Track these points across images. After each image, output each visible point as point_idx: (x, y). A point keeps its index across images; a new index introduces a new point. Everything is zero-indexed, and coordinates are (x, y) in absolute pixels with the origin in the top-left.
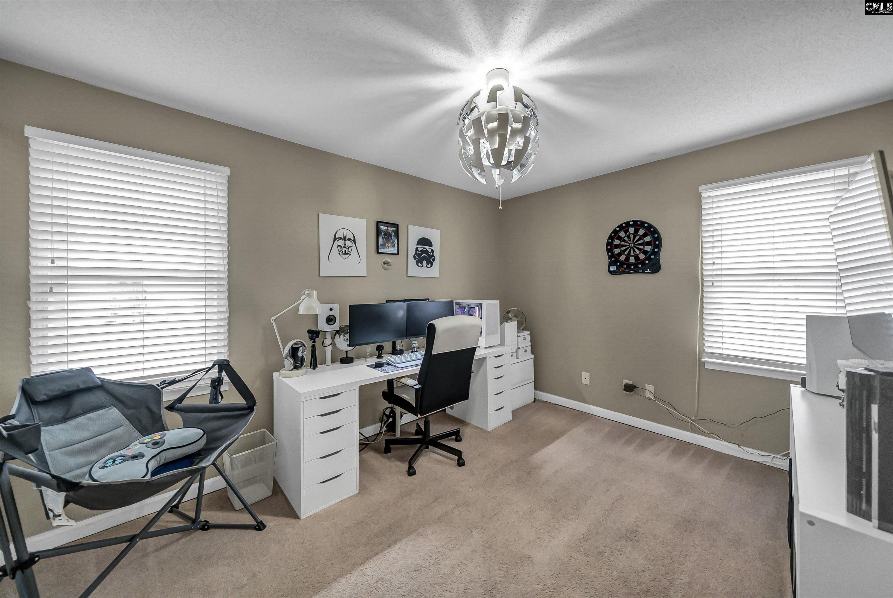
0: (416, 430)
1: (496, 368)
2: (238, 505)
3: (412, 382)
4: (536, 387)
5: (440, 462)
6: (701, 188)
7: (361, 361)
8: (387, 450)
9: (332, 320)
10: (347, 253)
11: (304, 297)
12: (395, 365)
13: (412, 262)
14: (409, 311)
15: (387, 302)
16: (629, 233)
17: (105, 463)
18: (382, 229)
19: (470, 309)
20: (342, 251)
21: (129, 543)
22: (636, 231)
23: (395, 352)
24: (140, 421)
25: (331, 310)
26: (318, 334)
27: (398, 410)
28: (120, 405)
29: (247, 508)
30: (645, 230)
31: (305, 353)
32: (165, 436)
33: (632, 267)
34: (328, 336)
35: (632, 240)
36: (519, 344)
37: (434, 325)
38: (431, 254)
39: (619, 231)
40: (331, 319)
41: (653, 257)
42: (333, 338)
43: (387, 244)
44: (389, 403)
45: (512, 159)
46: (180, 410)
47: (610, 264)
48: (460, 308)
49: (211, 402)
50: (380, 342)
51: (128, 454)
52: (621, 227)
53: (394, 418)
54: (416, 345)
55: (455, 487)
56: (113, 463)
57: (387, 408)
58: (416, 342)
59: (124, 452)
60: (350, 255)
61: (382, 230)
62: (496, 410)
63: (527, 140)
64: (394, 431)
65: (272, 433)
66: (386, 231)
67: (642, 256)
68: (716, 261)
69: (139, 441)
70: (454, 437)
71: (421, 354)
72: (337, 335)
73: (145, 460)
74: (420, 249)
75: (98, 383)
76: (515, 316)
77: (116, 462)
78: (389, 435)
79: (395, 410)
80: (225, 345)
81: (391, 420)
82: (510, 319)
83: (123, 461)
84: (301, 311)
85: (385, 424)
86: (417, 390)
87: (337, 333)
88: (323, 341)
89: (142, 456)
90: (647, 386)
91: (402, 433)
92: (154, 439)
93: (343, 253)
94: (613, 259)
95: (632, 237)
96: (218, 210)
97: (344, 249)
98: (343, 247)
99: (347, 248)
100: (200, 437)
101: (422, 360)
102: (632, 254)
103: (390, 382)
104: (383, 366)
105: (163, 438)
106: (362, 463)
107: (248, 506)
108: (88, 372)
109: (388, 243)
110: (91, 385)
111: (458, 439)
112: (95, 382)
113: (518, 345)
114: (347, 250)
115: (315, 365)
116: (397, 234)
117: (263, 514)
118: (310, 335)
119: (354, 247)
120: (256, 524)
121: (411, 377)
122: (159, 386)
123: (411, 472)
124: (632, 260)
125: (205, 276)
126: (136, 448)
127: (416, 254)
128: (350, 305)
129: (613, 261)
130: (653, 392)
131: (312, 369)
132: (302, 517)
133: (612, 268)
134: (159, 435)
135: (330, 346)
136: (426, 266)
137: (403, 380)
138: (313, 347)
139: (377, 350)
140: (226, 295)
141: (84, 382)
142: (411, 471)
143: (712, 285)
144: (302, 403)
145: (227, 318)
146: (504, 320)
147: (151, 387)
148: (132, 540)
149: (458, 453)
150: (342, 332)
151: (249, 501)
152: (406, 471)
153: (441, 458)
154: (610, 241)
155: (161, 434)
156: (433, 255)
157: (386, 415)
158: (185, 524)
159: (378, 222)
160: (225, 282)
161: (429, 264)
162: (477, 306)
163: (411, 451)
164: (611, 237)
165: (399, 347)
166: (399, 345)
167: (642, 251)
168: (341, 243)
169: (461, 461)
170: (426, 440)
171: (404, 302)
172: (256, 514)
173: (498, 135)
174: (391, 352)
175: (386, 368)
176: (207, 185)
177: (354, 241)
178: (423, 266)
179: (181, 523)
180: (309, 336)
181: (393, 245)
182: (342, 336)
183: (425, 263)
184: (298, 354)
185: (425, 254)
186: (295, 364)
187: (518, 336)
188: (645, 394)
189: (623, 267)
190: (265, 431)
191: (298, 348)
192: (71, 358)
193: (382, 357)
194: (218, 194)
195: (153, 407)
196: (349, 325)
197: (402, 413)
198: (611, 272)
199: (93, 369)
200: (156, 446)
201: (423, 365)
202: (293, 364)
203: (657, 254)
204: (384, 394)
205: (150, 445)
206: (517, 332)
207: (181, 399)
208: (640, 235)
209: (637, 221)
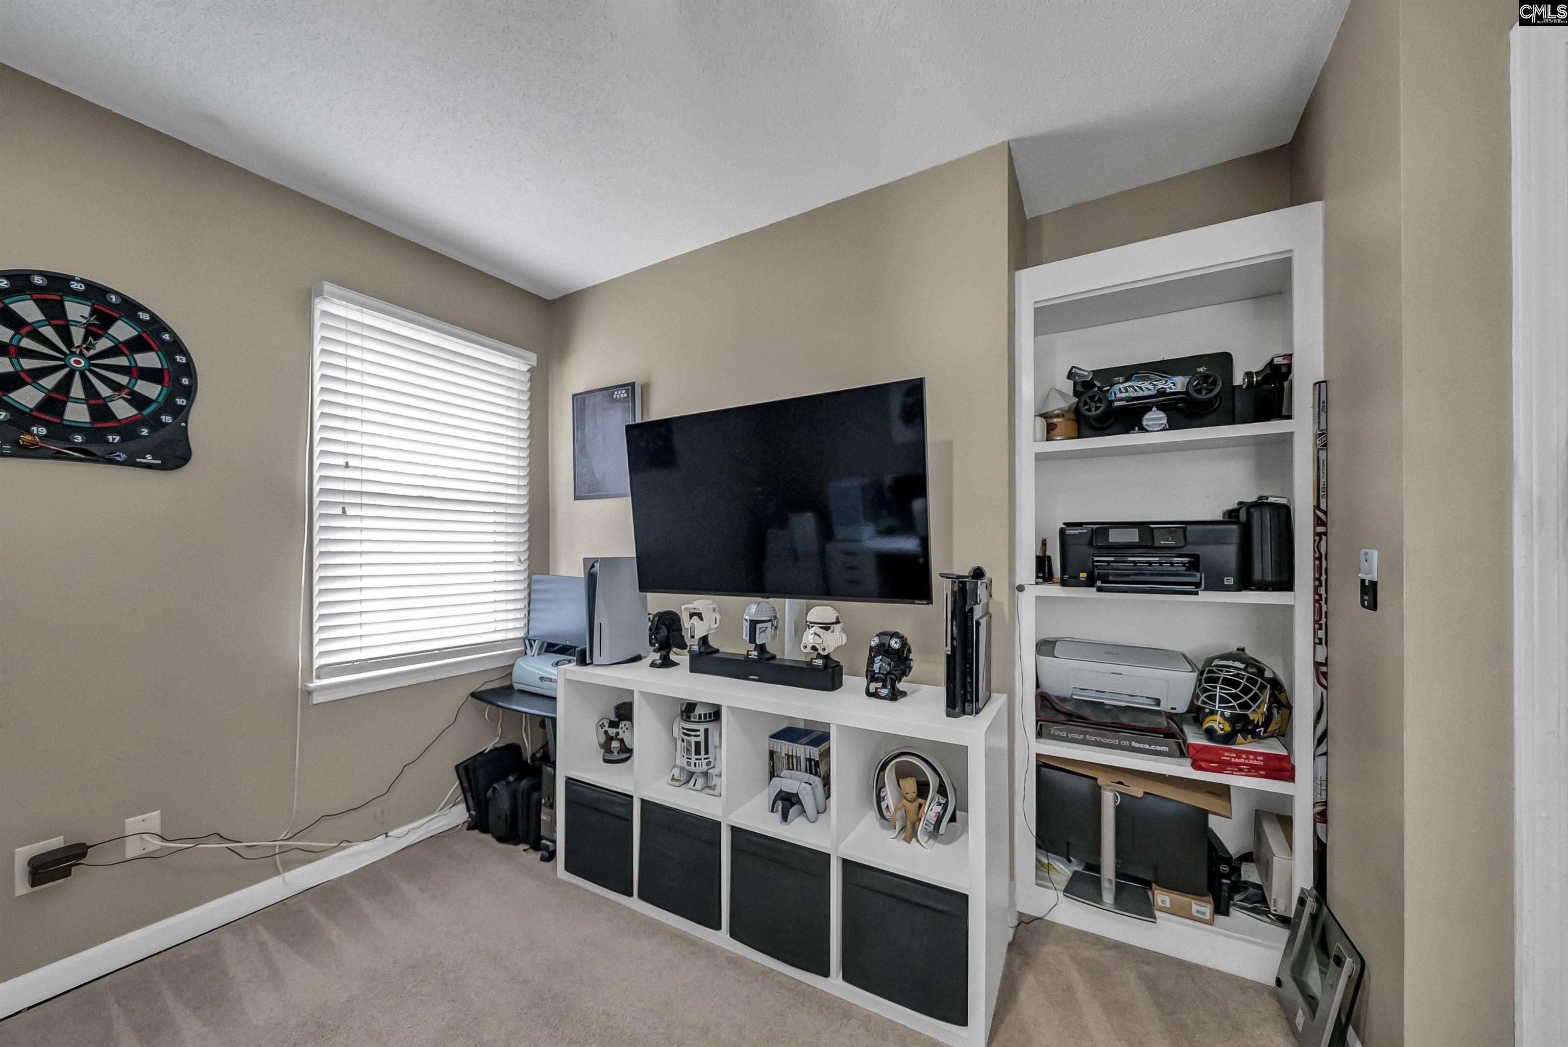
6: (328, 287)
16: (66, 317)
22: (137, 345)
30: (139, 330)
33: (78, 439)
35: (77, 346)
41: (167, 419)
52: (20, 283)
67: (123, 410)
68: (352, 462)
90: (133, 824)
95: (77, 332)
102: (77, 391)
124: (77, 413)
130: (158, 830)
143: (343, 513)
167: (123, 392)
188: (125, 854)
189: (29, 433)
203: (181, 413)
208: (115, 341)
209: (108, 290)
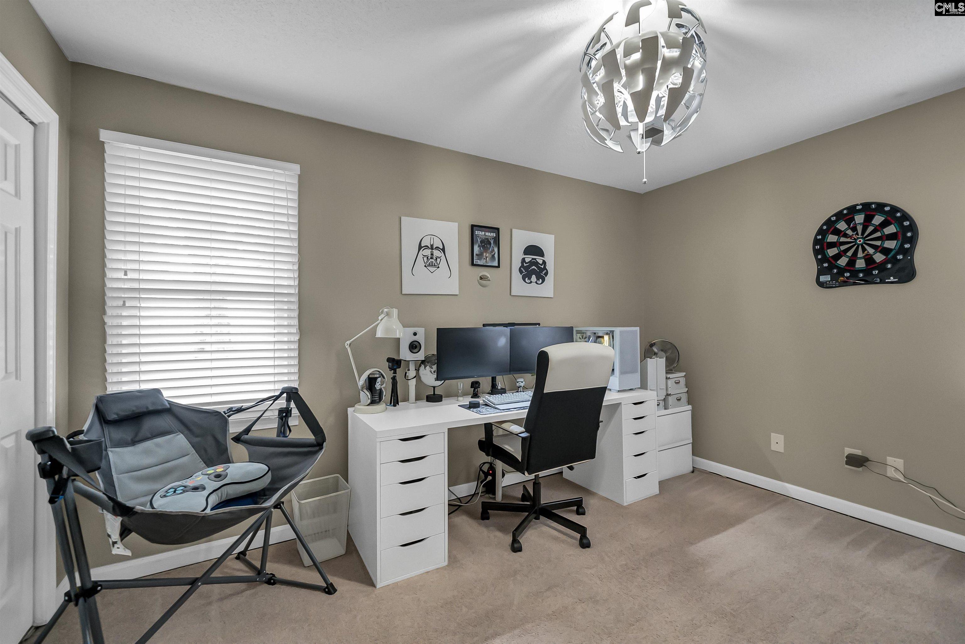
0: (523, 494)
1: (635, 419)
2: (307, 561)
3: (516, 429)
4: (695, 453)
5: (556, 539)
7: (452, 400)
8: (485, 516)
9: (416, 347)
10: (435, 266)
11: (382, 316)
12: (495, 406)
13: (517, 276)
14: (513, 340)
15: (484, 325)
16: (855, 222)
17: (166, 492)
18: (478, 234)
19: (597, 339)
20: (429, 262)
21: (191, 586)
22: (868, 219)
23: (494, 390)
24: (206, 451)
25: (415, 334)
26: (399, 364)
27: (499, 465)
28: (186, 432)
29: (316, 565)
30: (884, 217)
31: (382, 385)
32: (228, 469)
33: (861, 275)
34: (412, 367)
35: (860, 234)
36: (669, 389)
37: (547, 352)
38: (542, 267)
39: (836, 221)
40: (414, 346)
41: (900, 257)
42: (417, 370)
43: (485, 254)
44: (488, 455)
45: (662, 112)
46: (247, 443)
47: (821, 272)
48: (582, 338)
49: (278, 436)
50: (475, 376)
51: (190, 485)
52: (839, 215)
53: (494, 475)
54: (523, 383)
55: (577, 575)
56: (174, 493)
57: (484, 463)
58: (522, 380)
59: (186, 482)
60: (438, 267)
61: (478, 236)
62: (635, 478)
63: (688, 74)
64: (494, 493)
65: (347, 481)
66: (484, 237)
67: (879, 258)
69: (202, 472)
70: (575, 508)
71: (529, 395)
72: (423, 366)
73: (205, 493)
74: (527, 260)
75: (166, 406)
76: (662, 350)
77: (177, 492)
78: (487, 498)
79: (495, 466)
80: (295, 372)
81: (490, 478)
82: (655, 354)
83: (184, 491)
84: (379, 334)
85: (482, 483)
86: (524, 439)
87: (422, 364)
88: (406, 373)
89: (204, 488)
90: (890, 460)
91: (504, 496)
92: (217, 470)
93: (429, 265)
94: (826, 265)
95: (860, 228)
96: (288, 215)
97: (431, 260)
98: (429, 258)
99: (435, 258)
100: (263, 474)
101: (530, 402)
102: (860, 254)
103: (488, 427)
104: (479, 407)
105: (226, 471)
106: (451, 527)
107: (318, 564)
108: (158, 394)
109: (486, 252)
110: (160, 408)
111: (580, 512)
112: (163, 405)
113: (667, 389)
114: (434, 262)
115: (396, 401)
116: (497, 240)
117: (334, 575)
118: (390, 364)
119: (443, 258)
120: (326, 586)
121: (515, 422)
122: (225, 414)
123: (516, 547)
124: (860, 264)
125: (274, 291)
126: (199, 479)
127: (522, 266)
128: (437, 329)
129: (825, 267)
130: (902, 470)
131: (392, 406)
132: (378, 586)
133: (823, 278)
134: (223, 467)
135: (414, 379)
136: (536, 282)
137: (504, 426)
138: (394, 379)
139: (471, 387)
140: (296, 314)
141: (153, 404)
142: (516, 545)
144: (378, 444)
145: (297, 340)
146: (646, 356)
147: (217, 414)
148: (193, 583)
149: (581, 530)
150: (428, 363)
151: (319, 558)
152: (510, 546)
153: (555, 533)
154: (819, 237)
155: (224, 467)
156: (545, 268)
157: (483, 472)
158: (250, 573)
159: (473, 227)
160: (295, 299)
161: (540, 280)
162: (607, 334)
163: (516, 520)
164: (821, 232)
165: (500, 385)
166: (500, 383)
167: (880, 249)
168: (428, 252)
169: (585, 541)
170: (536, 508)
171: (507, 327)
172: (326, 575)
173: (642, 73)
174: (490, 392)
175: (483, 409)
176: (276, 187)
177: (443, 250)
178: (531, 282)
179: (248, 573)
180: (389, 366)
181: (492, 255)
182: (428, 367)
183: (534, 278)
184: (376, 387)
185: (534, 267)
186: (372, 398)
187: (667, 378)
188: (886, 473)
189: (843, 276)
190: (338, 476)
191: (376, 378)
192: (144, 377)
193: (478, 397)
194: (287, 197)
195: (220, 437)
196: (436, 354)
197: (505, 470)
198: (821, 284)
199: (162, 391)
200: (219, 479)
201: (531, 408)
202: (370, 398)
203: (908, 252)
204: (480, 442)
205: (212, 477)
206: (666, 373)
207: (247, 430)
208: (875, 226)
209: (870, 203)
